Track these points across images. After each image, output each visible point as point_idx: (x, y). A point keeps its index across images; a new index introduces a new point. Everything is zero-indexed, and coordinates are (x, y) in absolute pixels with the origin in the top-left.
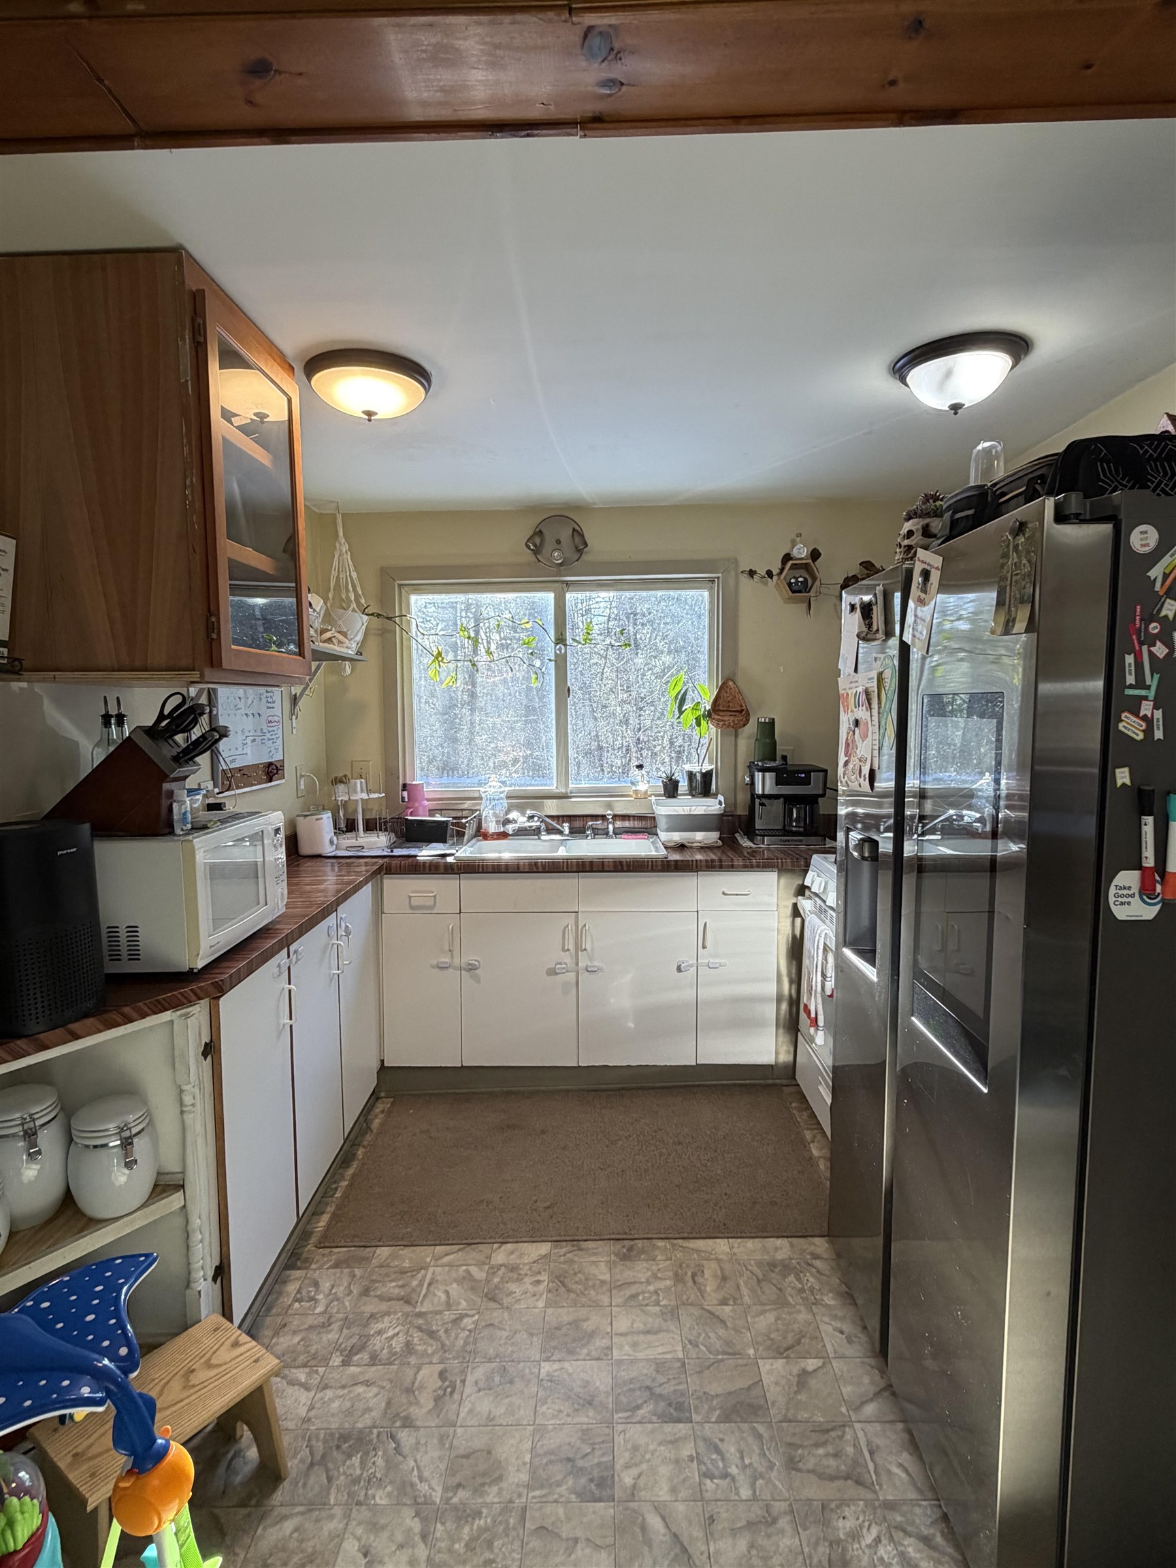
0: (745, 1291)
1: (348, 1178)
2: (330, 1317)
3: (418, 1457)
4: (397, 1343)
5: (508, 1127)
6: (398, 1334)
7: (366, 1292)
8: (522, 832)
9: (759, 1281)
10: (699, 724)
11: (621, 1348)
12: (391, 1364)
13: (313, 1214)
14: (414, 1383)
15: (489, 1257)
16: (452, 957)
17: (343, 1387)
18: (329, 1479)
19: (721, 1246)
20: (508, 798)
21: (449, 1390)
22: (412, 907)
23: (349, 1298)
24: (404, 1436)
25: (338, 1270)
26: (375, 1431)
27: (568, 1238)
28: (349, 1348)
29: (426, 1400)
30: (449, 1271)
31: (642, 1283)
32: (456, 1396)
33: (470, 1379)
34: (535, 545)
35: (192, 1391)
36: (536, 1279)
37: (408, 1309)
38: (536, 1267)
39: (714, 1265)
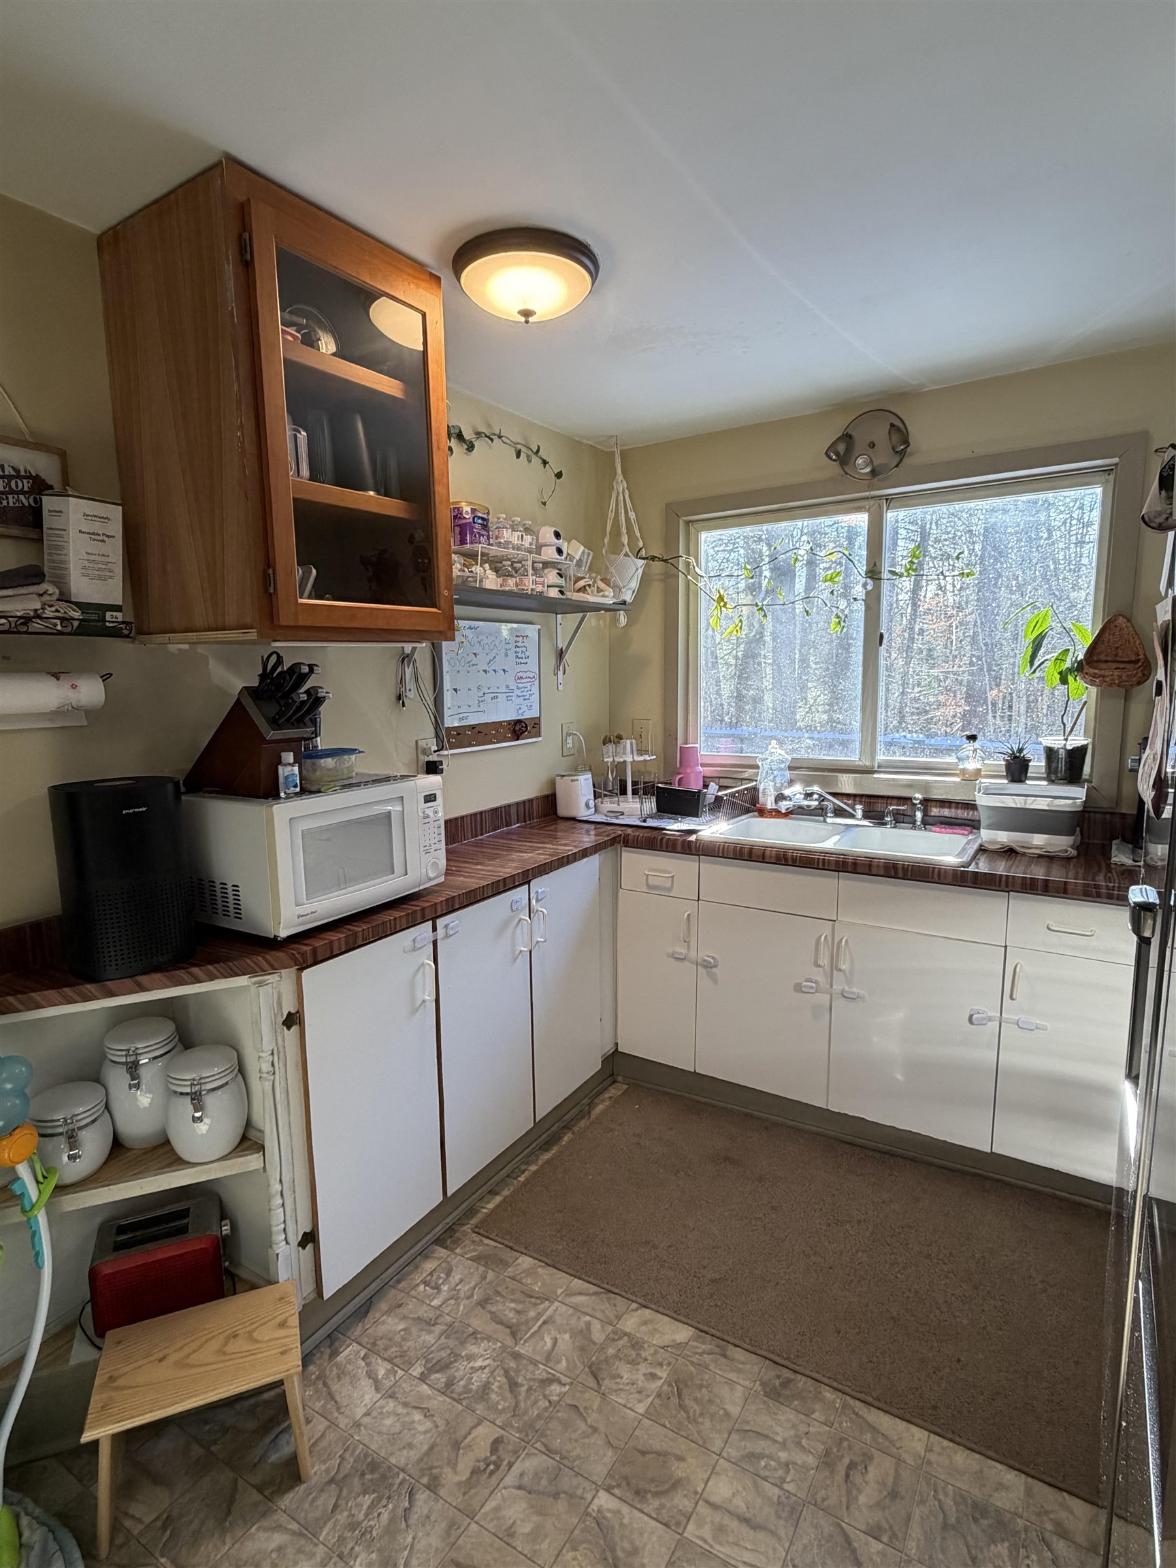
0: (916, 1531)
1: (540, 1162)
2: (440, 1315)
3: (420, 1534)
4: (478, 1380)
5: (726, 1159)
6: (485, 1367)
7: (483, 1303)
8: (798, 812)
9: (945, 1526)
10: (1064, 681)
11: (700, 1526)
12: (459, 1401)
13: (490, 1192)
14: (465, 1437)
15: (619, 1318)
16: (689, 948)
17: (405, 1405)
18: (336, 1506)
19: (914, 1439)
20: (791, 768)
21: (492, 1467)
22: (649, 886)
23: (467, 1302)
24: (422, 1496)
25: (475, 1264)
26: (401, 1476)
27: (718, 1334)
28: (434, 1361)
29: (466, 1464)
30: (571, 1315)
31: (775, 1441)
32: (494, 1480)
33: (517, 1468)
34: (837, 454)
35: (223, 1358)
36: (654, 1371)
37: (509, 1341)
38: (662, 1355)
39: (888, 1463)
